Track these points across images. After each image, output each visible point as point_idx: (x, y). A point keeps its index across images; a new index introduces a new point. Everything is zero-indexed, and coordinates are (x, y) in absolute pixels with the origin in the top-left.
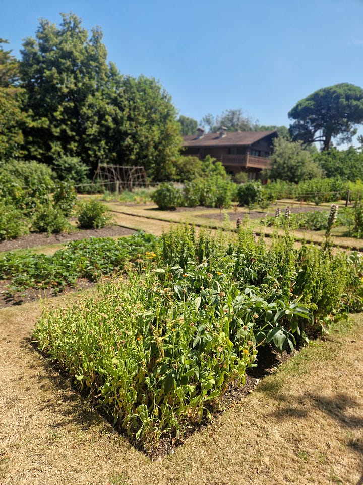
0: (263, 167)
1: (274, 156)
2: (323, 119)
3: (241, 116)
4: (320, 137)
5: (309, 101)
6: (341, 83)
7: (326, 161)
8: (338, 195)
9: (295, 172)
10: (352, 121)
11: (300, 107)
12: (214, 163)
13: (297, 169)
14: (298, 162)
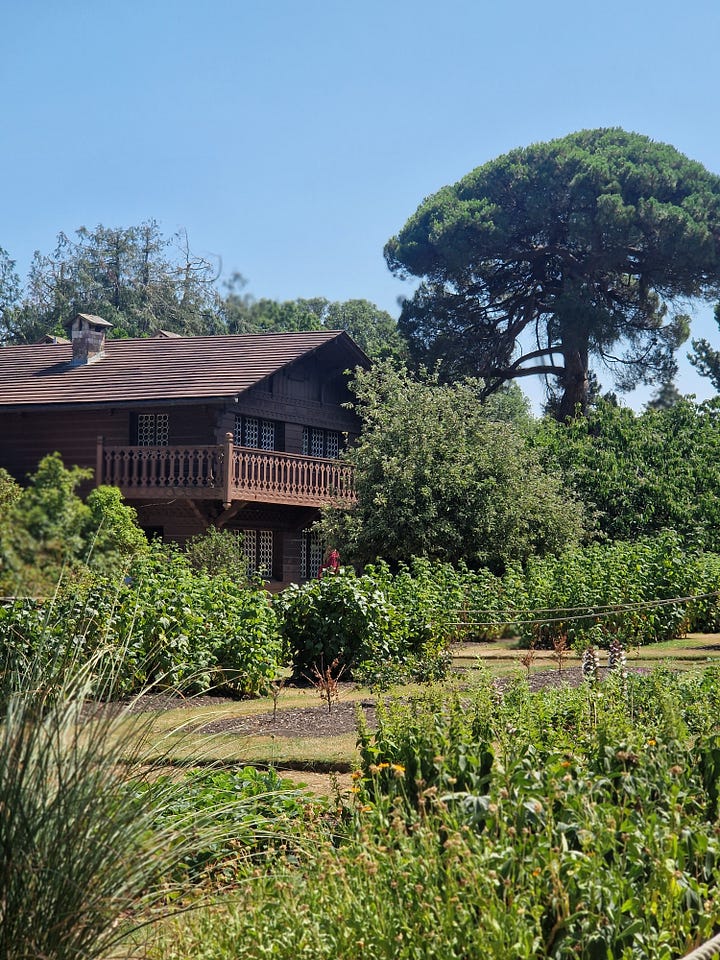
0: (324, 503)
1: (367, 448)
2: (538, 272)
3: (152, 259)
4: (539, 353)
5: (475, 203)
6: (593, 127)
7: (591, 465)
8: (679, 613)
9: (471, 521)
10: (660, 283)
11: (438, 227)
12: (83, 490)
13: (478, 506)
14: (481, 475)
